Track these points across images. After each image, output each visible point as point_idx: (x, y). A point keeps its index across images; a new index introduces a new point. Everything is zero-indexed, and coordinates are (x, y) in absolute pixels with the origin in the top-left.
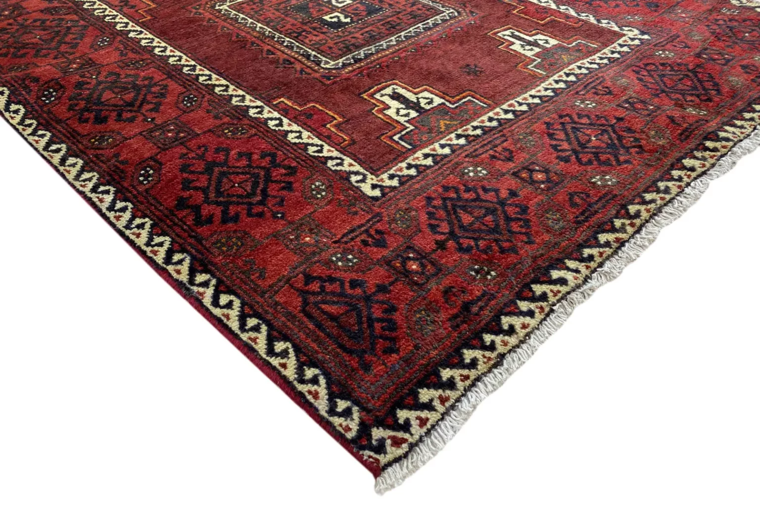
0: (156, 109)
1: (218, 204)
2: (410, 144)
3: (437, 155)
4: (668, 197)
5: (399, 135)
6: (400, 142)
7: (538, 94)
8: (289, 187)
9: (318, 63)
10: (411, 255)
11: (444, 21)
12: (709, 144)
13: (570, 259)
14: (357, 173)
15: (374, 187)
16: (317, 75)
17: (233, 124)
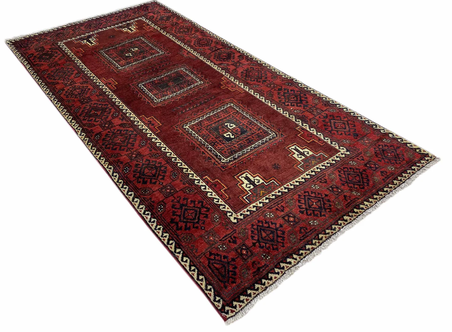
0: (163, 179)
1: (184, 222)
2: (249, 201)
3: (258, 206)
4: (334, 232)
5: (245, 197)
6: (246, 200)
7: (299, 181)
8: (207, 216)
9: (220, 159)
10: (244, 248)
11: (270, 139)
12: (355, 210)
13: (295, 254)
14: (230, 212)
15: (235, 218)
16: (219, 166)
17: (189, 187)
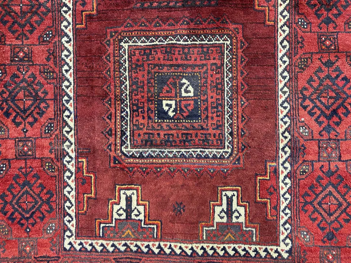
0: (31, 124)
2: (103, 234)
3: (106, 248)
5: (104, 225)
6: (101, 229)
14: (71, 231)
15: (70, 243)
17: (53, 161)
